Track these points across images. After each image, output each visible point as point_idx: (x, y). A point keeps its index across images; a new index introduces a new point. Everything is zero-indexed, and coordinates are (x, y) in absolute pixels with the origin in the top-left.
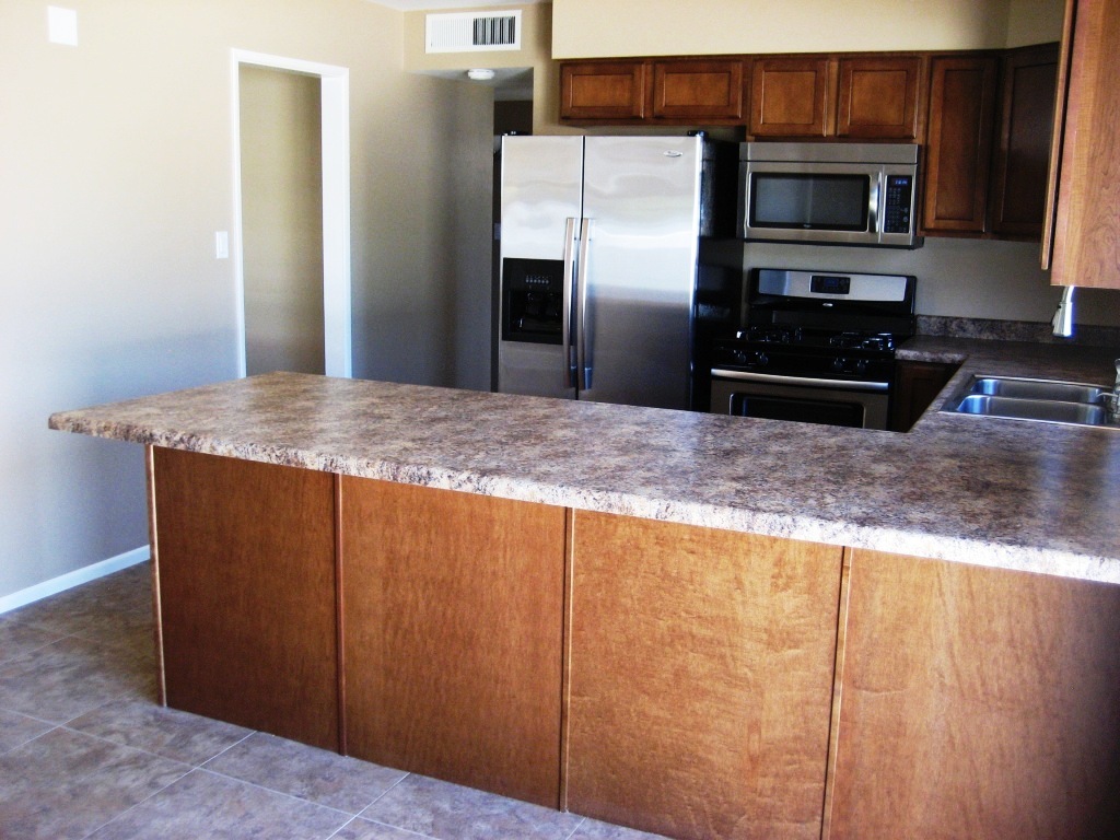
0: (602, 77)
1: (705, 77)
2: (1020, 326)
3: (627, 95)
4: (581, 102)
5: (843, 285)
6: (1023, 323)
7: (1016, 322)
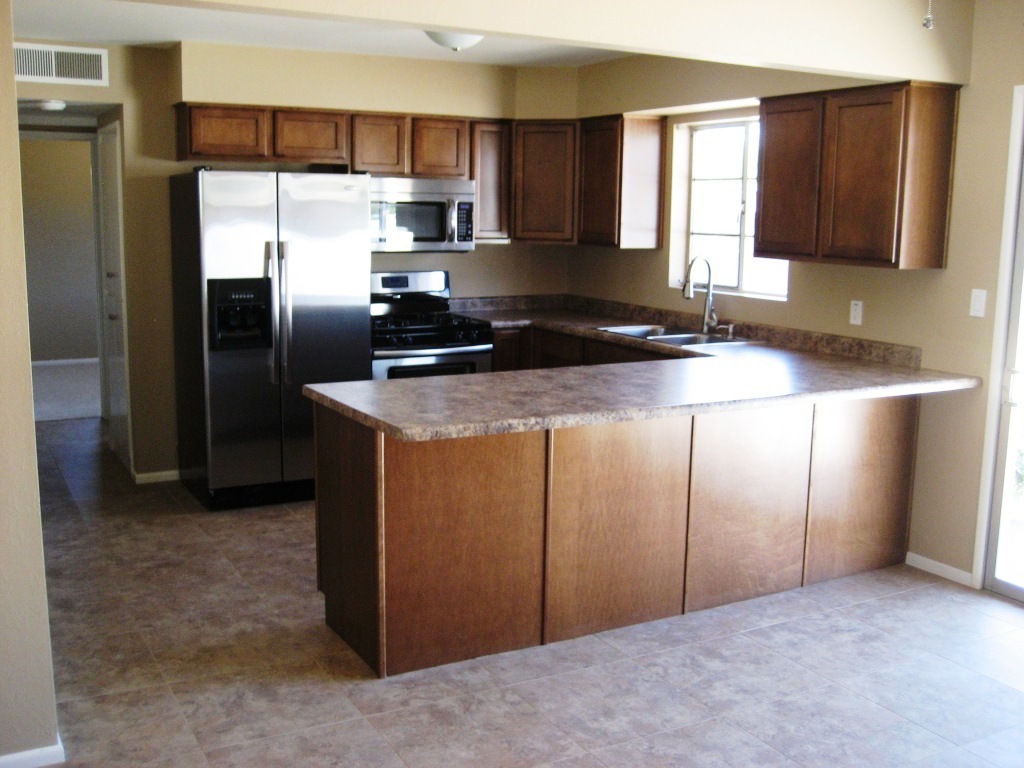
0: (229, 120)
1: (316, 126)
2: (507, 299)
3: (252, 137)
4: (210, 140)
5: (403, 282)
6: (509, 297)
7: (504, 297)
